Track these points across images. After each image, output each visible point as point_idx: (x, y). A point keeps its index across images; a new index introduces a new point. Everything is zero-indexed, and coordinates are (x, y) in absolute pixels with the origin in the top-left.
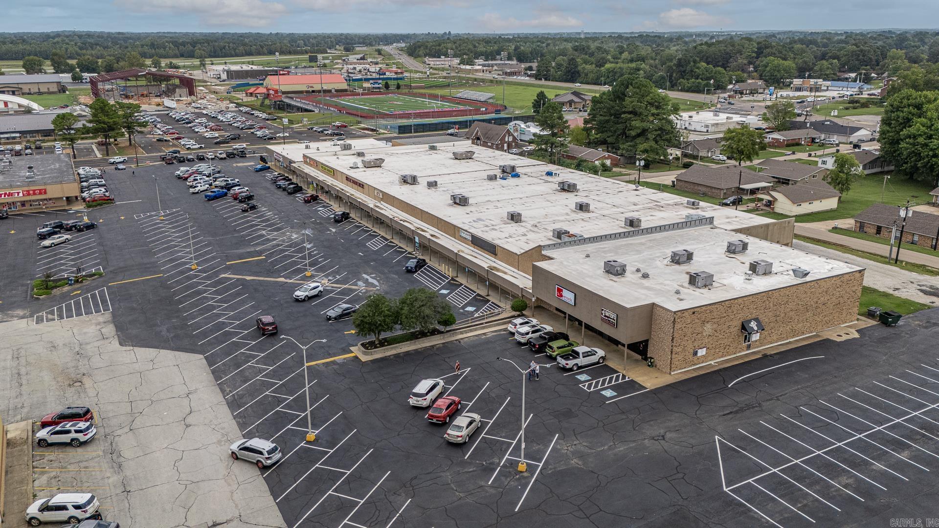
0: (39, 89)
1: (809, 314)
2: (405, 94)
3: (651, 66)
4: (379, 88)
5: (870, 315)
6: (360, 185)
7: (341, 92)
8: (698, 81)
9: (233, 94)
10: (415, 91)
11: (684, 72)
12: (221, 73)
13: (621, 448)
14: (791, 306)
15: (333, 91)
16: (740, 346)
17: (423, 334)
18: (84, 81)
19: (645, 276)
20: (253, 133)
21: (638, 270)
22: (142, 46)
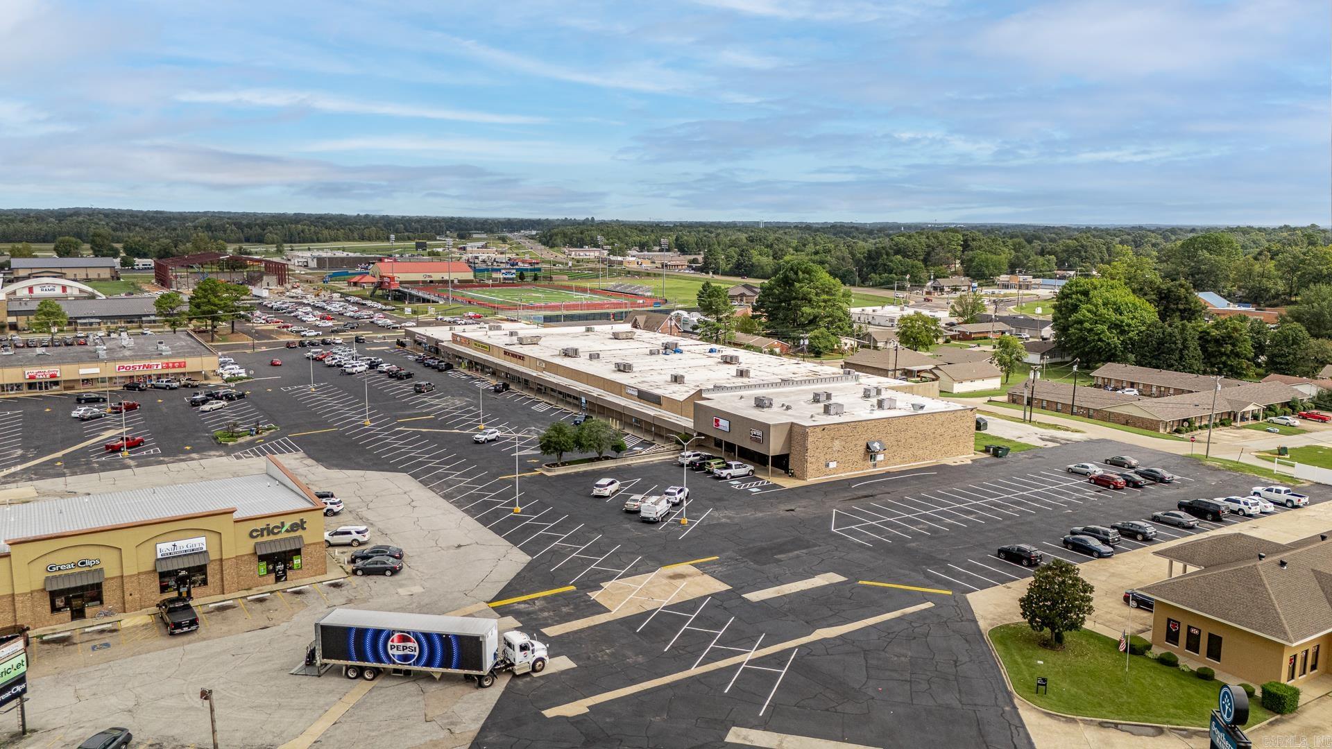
0: (87, 275)
1: (928, 443)
2: (544, 286)
3: (838, 258)
4: (512, 279)
5: (987, 450)
6: (520, 357)
7: (465, 284)
8: (891, 276)
9: (331, 283)
10: (556, 283)
11: (876, 265)
12: (310, 260)
13: (760, 515)
14: (910, 433)
15: (456, 281)
16: (866, 464)
17: (598, 459)
18: (136, 267)
19: (788, 408)
20: (372, 322)
21: (783, 405)
22: (195, 228)
